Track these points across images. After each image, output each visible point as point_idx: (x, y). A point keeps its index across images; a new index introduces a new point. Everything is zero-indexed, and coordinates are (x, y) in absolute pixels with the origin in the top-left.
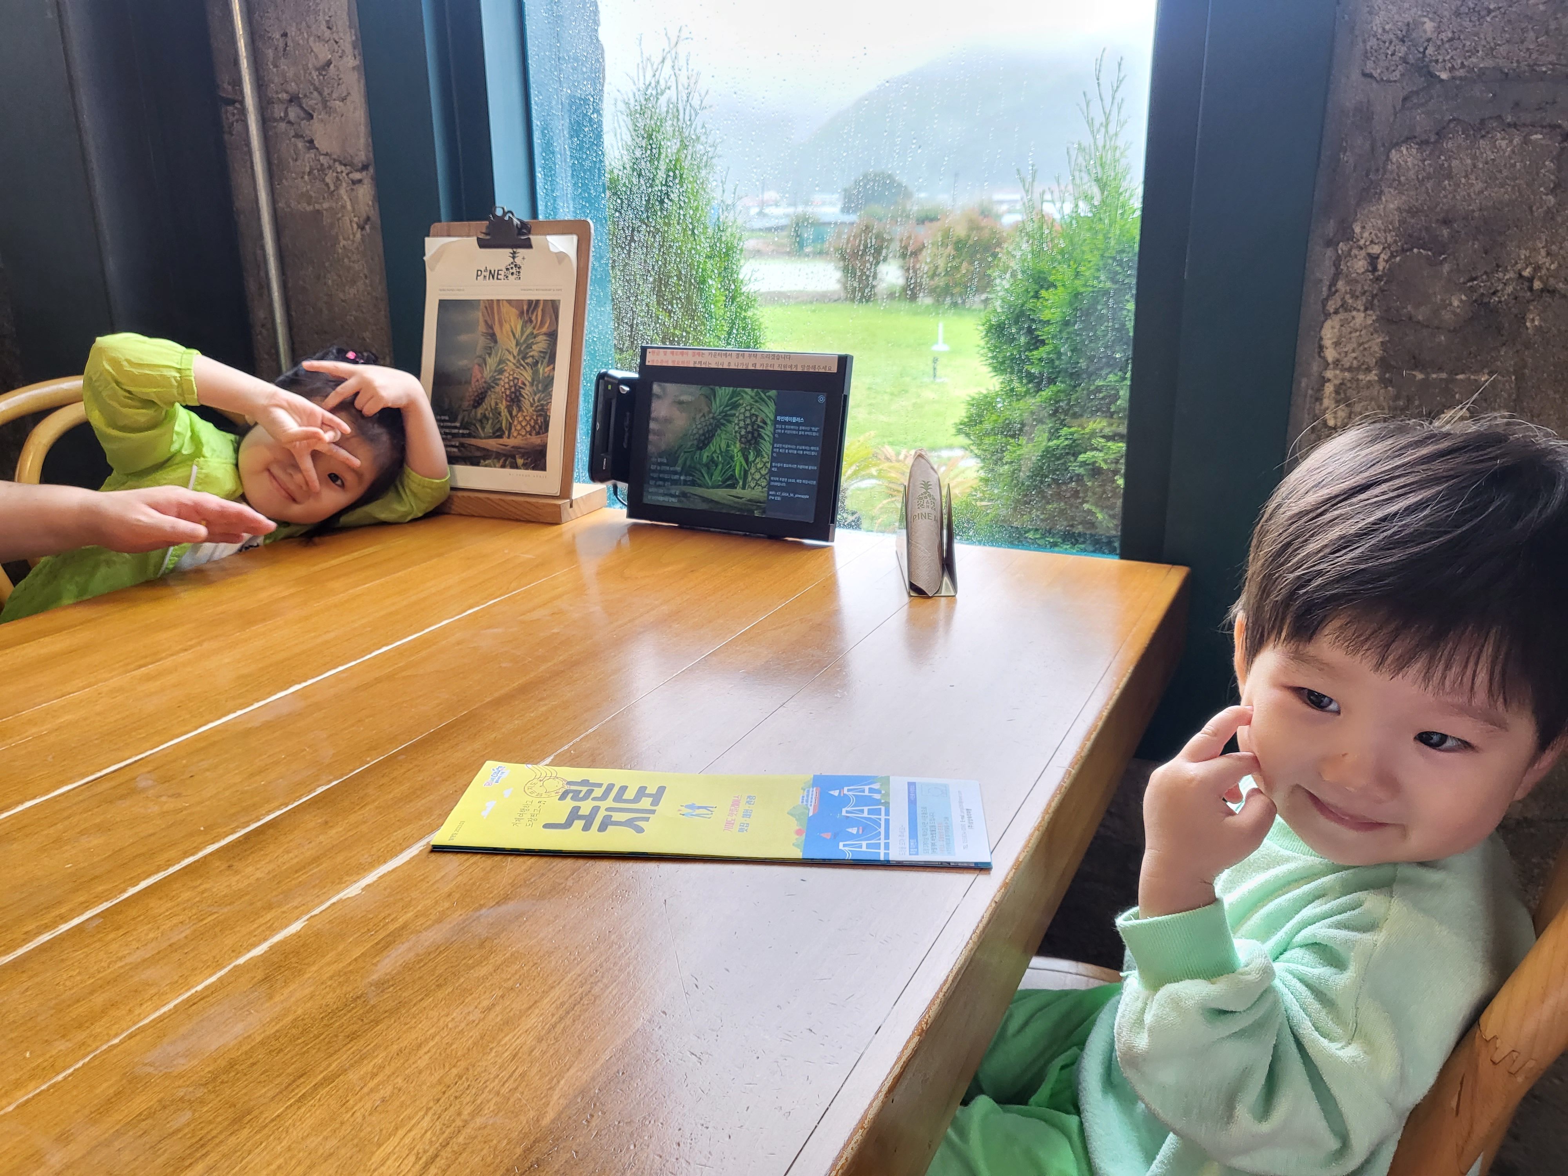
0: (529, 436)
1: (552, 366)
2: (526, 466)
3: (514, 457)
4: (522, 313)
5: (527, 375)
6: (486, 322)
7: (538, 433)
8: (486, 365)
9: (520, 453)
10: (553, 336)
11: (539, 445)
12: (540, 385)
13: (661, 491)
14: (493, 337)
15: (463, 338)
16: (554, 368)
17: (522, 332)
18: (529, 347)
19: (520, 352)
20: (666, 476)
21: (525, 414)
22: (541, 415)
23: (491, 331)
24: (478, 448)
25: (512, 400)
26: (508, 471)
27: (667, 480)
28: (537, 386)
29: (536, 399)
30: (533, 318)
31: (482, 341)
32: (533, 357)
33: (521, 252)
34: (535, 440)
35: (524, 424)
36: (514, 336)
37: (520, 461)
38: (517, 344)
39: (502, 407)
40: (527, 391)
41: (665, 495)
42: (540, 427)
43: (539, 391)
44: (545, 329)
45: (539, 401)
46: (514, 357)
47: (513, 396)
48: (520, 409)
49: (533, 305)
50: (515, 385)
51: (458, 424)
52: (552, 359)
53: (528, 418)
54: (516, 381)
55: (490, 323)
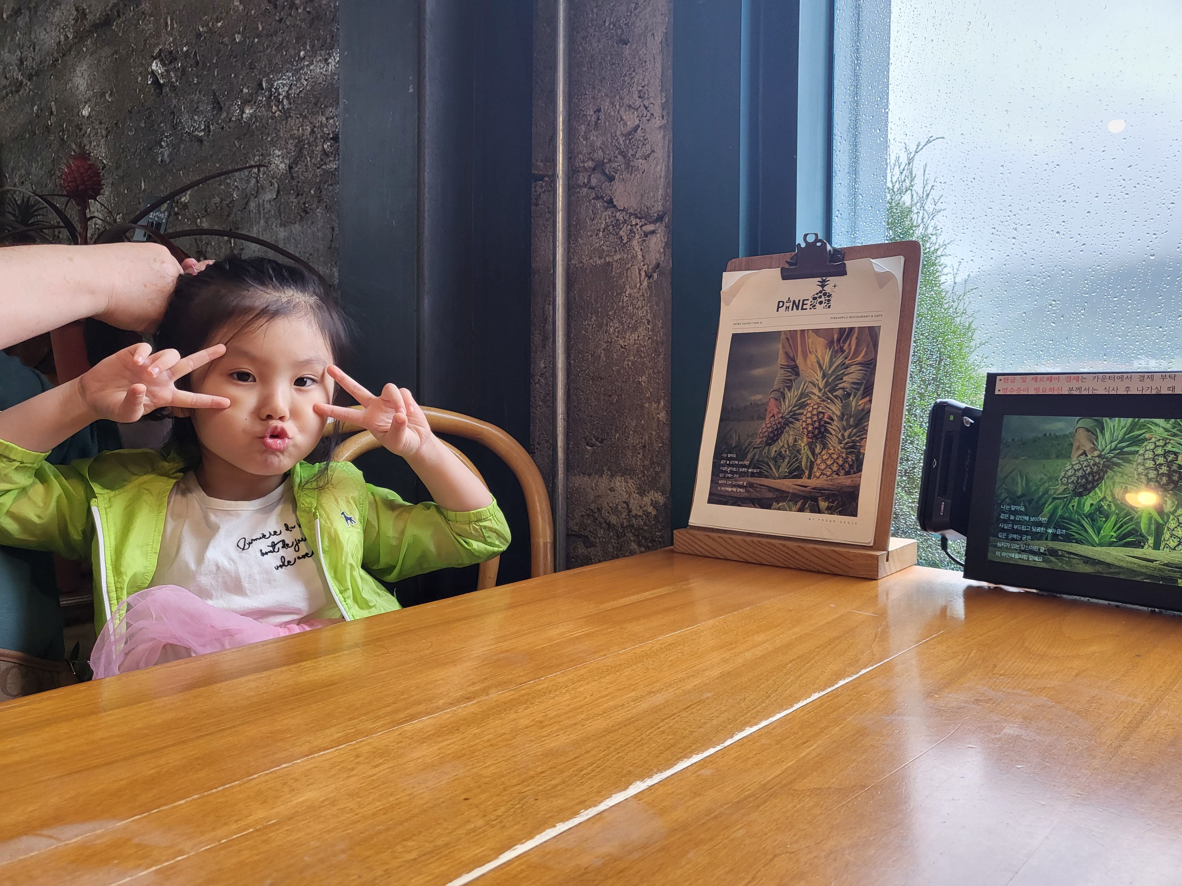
0: (835, 476)
1: (867, 399)
2: (831, 510)
3: (815, 500)
4: (830, 344)
5: (836, 409)
6: (786, 353)
7: (847, 473)
8: (784, 398)
9: (822, 495)
10: (870, 366)
11: (849, 487)
12: (852, 420)
13: (1016, 546)
14: (795, 370)
15: (758, 372)
16: (870, 401)
17: (831, 363)
18: (840, 378)
19: (827, 384)
20: (1024, 528)
21: (831, 452)
22: (851, 453)
23: (793, 363)
24: (770, 489)
25: (815, 436)
26: (807, 516)
27: (1026, 533)
28: (848, 420)
29: (846, 434)
30: (846, 347)
31: (780, 375)
32: (843, 389)
33: (832, 280)
34: (845, 481)
35: (829, 462)
36: (821, 367)
37: (823, 504)
38: (824, 376)
39: (803, 443)
40: (834, 427)
41: (1021, 551)
42: (851, 466)
43: (851, 426)
44: (859, 359)
45: (849, 437)
46: (820, 390)
47: (817, 431)
48: (825, 446)
49: (845, 334)
50: (820, 420)
51: (747, 463)
52: (868, 390)
53: (835, 456)
54: (821, 415)
55: (791, 355)
